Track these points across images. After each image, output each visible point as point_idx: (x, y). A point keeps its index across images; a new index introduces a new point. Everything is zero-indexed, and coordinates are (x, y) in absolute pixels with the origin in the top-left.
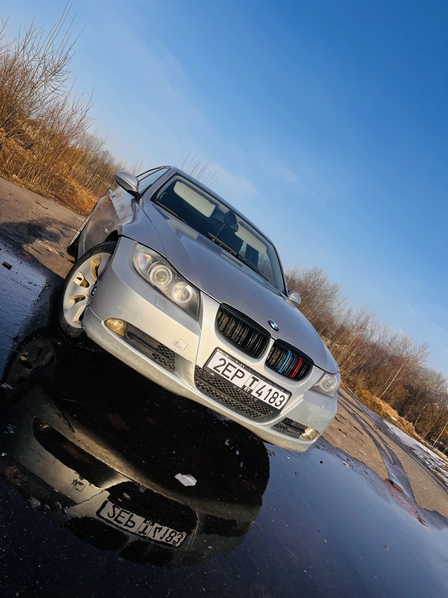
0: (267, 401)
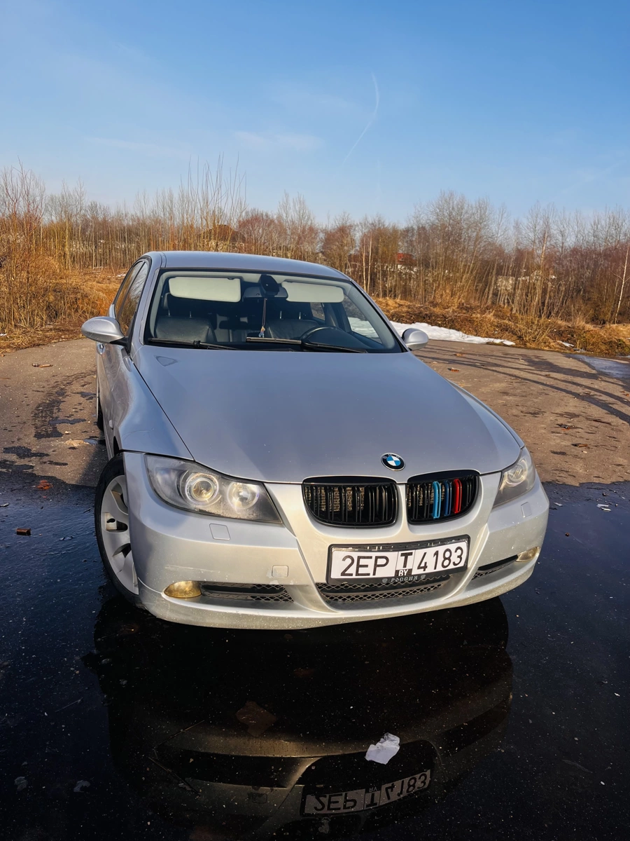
0: (440, 568)
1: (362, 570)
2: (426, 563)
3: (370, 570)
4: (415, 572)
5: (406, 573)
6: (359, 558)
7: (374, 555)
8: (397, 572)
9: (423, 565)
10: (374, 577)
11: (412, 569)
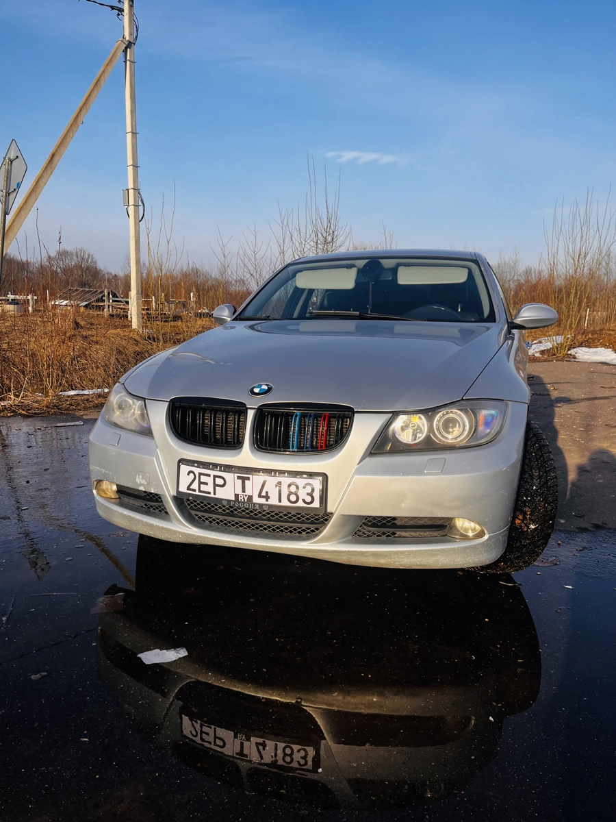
0: (285, 503)
1: (203, 488)
2: (267, 493)
3: (210, 488)
4: (256, 500)
5: (246, 499)
6: (200, 474)
7: (212, 473)
8: (237, 496)
9: (264, 494)
10: (214, 496)
11: (252, 496)
